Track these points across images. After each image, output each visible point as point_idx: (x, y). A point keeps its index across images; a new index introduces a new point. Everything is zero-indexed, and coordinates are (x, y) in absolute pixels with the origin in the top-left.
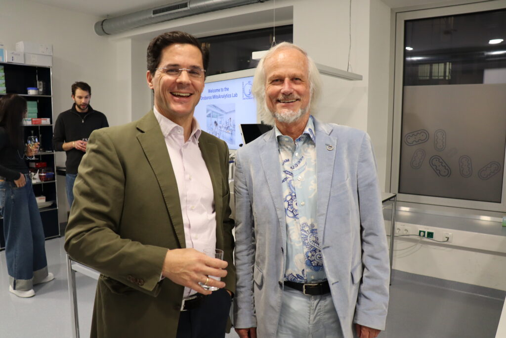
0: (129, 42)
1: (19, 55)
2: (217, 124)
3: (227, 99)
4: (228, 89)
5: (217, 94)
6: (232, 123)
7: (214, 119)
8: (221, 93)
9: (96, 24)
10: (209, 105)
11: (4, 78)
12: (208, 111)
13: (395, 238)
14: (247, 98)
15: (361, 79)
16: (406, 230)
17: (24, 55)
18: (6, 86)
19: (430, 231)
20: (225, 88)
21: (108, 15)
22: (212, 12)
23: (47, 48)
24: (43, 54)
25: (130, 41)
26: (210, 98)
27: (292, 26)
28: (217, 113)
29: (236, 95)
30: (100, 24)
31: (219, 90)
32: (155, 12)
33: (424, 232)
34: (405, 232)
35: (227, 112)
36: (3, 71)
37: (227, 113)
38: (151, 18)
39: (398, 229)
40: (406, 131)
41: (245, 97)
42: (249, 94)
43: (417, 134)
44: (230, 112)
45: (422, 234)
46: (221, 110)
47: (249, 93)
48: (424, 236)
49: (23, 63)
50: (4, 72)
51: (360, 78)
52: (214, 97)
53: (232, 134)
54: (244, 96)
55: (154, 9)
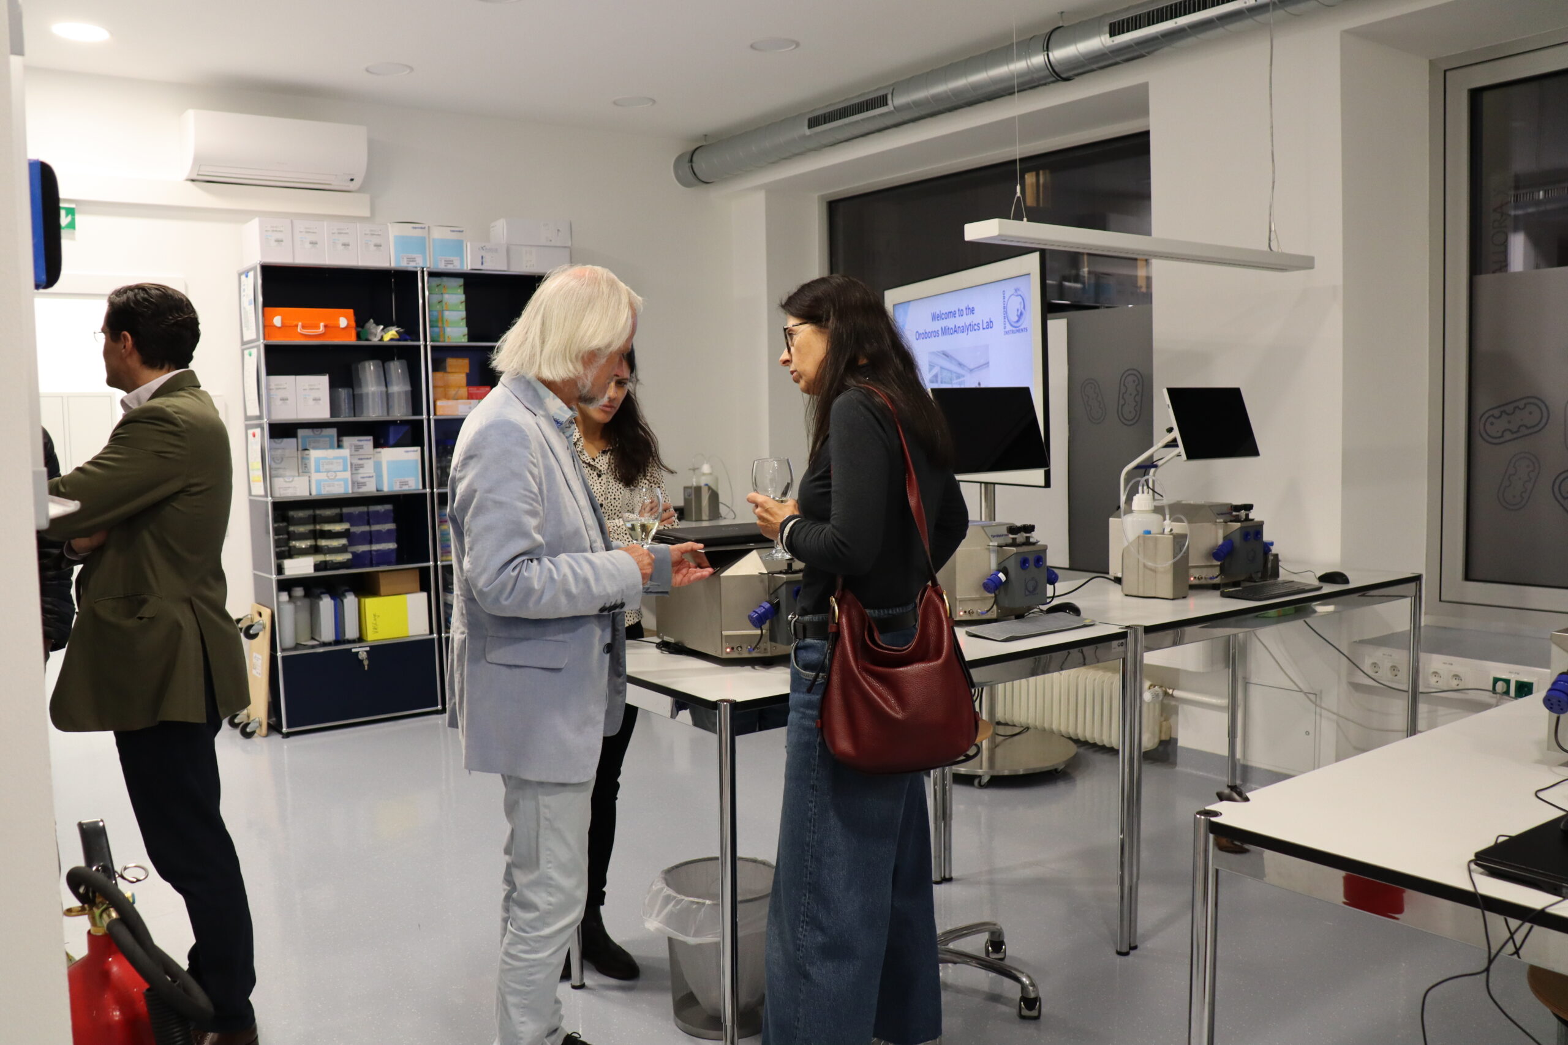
0: (759, 200)
1: (496, 251)
3: (972, 334)
4: (971, 310)
5: (950, 323)
8: (960, 321)
9: (678, 161)
10: (933, 353)
11: (463, 307)
13: (1421, 698)
14: (1013, 332)
15: (1312, 267)
16: (1456, 676)
17: (508, 251)
18: (468, 325)
19: (1525, 679)
20: (968, 308)
21: (706, 135)
22: (968, 109)
23: (558, 230)
24: (549, 244)
25: (761, 196)
26: (935, 334)
27: (1147, 134)
28: (951, 371)
29: (990, 325)
30: (688, 158)
31: (952, 314)
32: (814, 122)
33: (1507, 682)
34: (1454, 684)
35: (972, 367)
36: (461, 291)
37: (971, 370)
38: (804, 138)
39: (1435, 673)
40: (1483, 403)
41: (1009, 328)
42: (1018, 321)
43: (1515, 408)
44: (980, 367)
45: (1500, 686)
46: (960, 364)
47: (1016, 318)
48: (1507, 693)
49: (505, 268)
50: (465, 292)
51: (1306, 263)
52: (945, 331)
54: (1008, 325)
55: (811, 116)
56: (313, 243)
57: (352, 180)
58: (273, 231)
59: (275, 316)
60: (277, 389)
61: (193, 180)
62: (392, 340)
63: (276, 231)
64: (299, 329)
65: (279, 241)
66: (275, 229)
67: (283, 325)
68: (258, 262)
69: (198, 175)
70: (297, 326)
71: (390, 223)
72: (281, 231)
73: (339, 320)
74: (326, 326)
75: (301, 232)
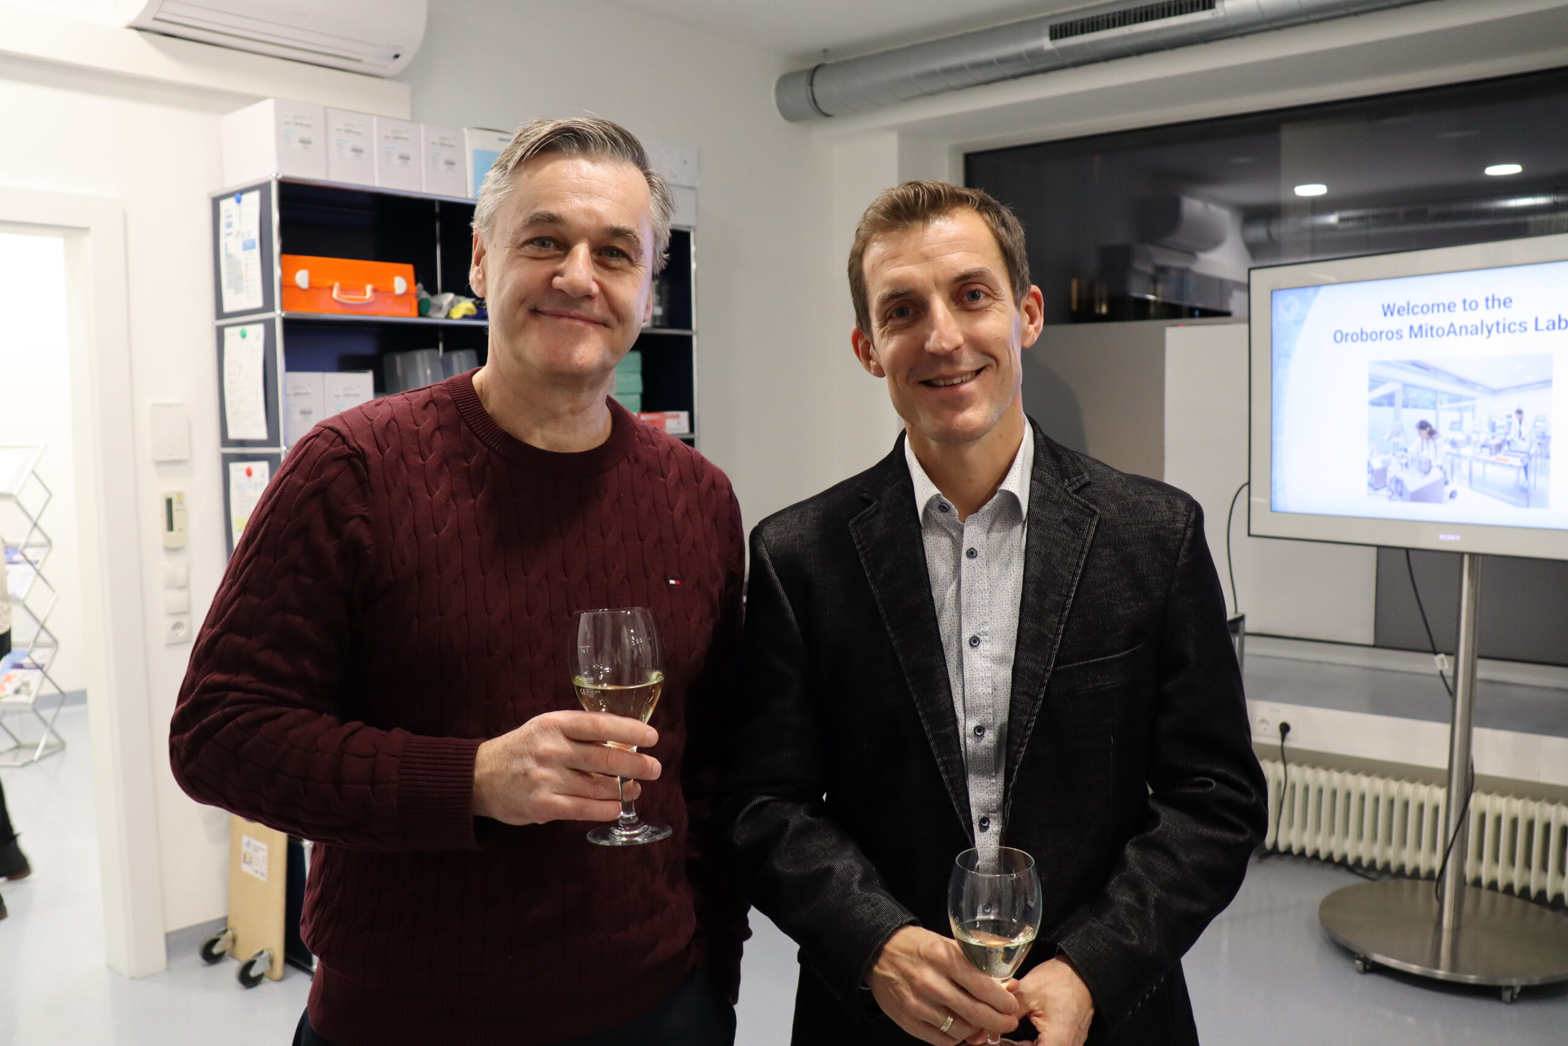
0: (890, 144)
2: (1432, 433)
3: (1501, 338)
4: (1507, 303)
5: (1437, 320)
6: (1526, 429)
7: (1415, 416)
8: (1464, 318)
9: (784, 82)
10: (1383, 363)
12: (1375, 382)
20: (1491, 299)
23: (685, 162)
25: (893, 141)
26: (1391, 335)
28: (1435, 391)
30: (807, 79)
31: (1447, 307)
32: (1063, 31)
35: (1496, 386)
37: (1494, 391)
38: (1037, 55)
44: (1520, 387)
52: (1420, 331)
53: (1526, 468)
55: (1062, 20)
56: (357, 151)
57: (397, 56)
58: (297, 124)
59: (297, 271)
60: (296, 394)
61: (139, 29)
62: (465, 317)
63: (301, 124)
64: (335, 294)
65: (305, 142)
66: (299, 121)
67: (312, 286)
68: (274, 175)
69: (155, 19)
70: (331, 288)
71: (468, 128)
72: (308, 126)
73: (393, 282)
74: (375, 290)
75: (338, 130)
